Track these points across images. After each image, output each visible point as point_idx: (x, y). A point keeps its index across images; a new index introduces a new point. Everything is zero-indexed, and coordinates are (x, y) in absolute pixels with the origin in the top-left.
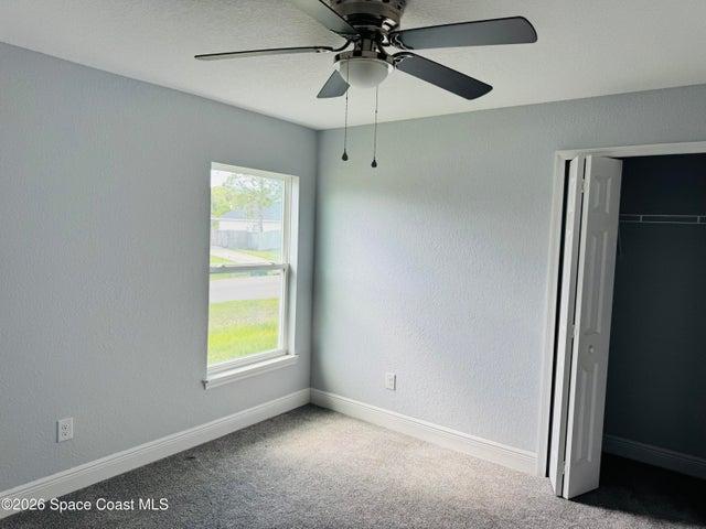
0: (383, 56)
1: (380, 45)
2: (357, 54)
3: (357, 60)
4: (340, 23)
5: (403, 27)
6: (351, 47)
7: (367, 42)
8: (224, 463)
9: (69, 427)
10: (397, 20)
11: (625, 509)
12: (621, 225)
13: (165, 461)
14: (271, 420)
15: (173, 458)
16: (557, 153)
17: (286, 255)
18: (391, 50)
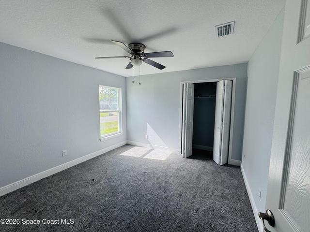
0: (141, 59)
1: (140, 56)
2: (135, 58)
3: (135, 60)
4: (131, 51)
5: (145, 53)
6: (133, 57)
7: (137, 56)
8: (106, 158)
9: (65, 152)
10: (144, 51)
11: (197, 159)
12: (195, 98)
13: (91, 159)
14: (118, 148)
15: (93, 159)
16: (181, 82)
17: (119, 108)
18: (143, 58)
